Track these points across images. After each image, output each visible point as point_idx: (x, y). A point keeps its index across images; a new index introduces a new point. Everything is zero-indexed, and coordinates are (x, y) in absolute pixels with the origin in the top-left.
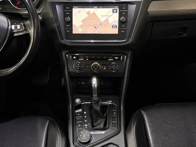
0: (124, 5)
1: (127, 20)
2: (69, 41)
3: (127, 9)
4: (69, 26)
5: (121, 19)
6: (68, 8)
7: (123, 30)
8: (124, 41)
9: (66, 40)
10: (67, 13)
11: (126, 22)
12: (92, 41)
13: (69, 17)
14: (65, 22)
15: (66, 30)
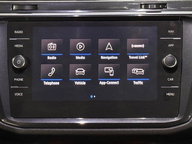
0: (172, 23)
1: (180, 63)
2: (18, 121)
3: (179, 33)
4: (22, 80)
5: (164, 60)
6: (21, 32)
7: (171, 91)
8: (176, 119)
9: (12, 119)
10: (17, 46)
11: (179, 69)
12: (82, 121)
13: (23, 55)
14: (11, 70)
15: (12, 91)
